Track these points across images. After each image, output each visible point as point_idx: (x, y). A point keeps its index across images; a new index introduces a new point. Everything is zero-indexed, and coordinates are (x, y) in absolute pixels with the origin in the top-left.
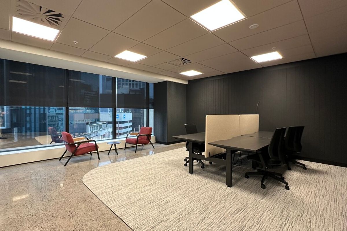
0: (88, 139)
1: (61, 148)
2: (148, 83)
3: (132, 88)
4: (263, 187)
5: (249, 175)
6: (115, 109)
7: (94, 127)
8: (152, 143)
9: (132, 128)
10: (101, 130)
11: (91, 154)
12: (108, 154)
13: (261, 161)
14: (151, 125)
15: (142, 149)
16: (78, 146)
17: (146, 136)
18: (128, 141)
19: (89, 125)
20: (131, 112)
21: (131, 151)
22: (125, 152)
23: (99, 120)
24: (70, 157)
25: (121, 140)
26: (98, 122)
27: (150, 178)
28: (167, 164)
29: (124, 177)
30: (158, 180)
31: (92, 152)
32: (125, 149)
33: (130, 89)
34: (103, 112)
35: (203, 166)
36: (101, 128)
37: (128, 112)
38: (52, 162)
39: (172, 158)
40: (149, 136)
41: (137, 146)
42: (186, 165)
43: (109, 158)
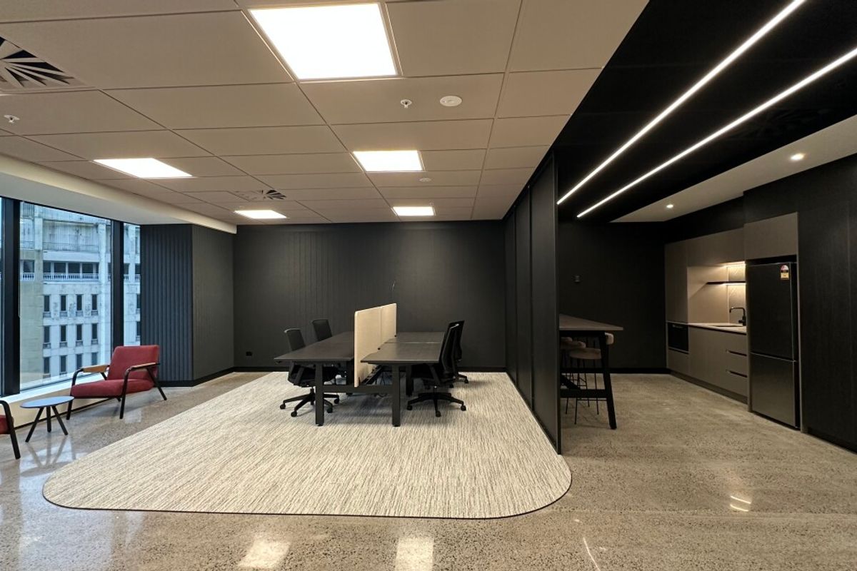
5: (412, 405)
12: (27, 440)
13: (433, 378)
17: (145, 370)
35: (331, 409)
40: (152, 370)
42: (295, 415)
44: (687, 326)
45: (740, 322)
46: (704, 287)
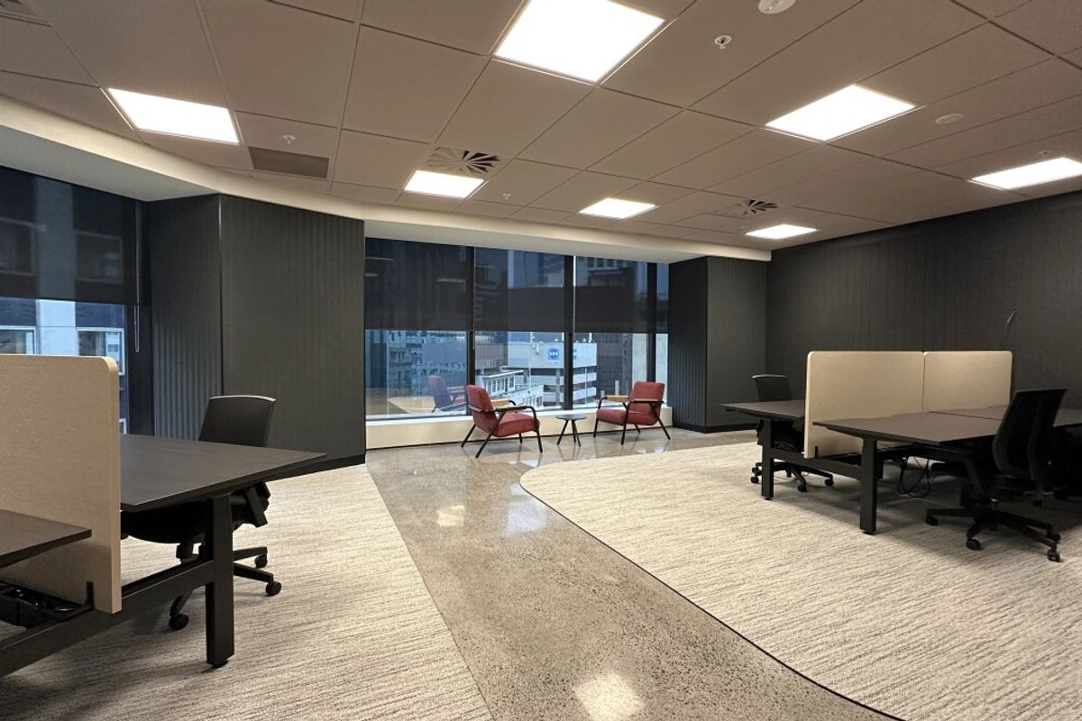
0: (514, 404)
1: (460, 422)
2: (655, 265)
3: (595, 268)
4: (975, 546)
5: (937, 517)
6: (571, 335)
7: (494, 383)
8: (665, 425)
9: (595, 389)
10: (513, 392)
11: (521, 438)
12: (558, 443)
14: (662, 375)
15: (636, 439)
16: (501, 417)
17: (647, 405)
18: (602, 417)
19: (481, 377)
20: (592, 342)
21: (610, 441)
22: (595, 442)
23: (507, 364)
24: (485, 442)
25: (586, 412)
26: (503, 369)
27: (663, 496)
28: (703, 474)
29: (604, 488)
30: (682, 502)
31: (523, 435)
32: (594, 436)
33: (590, 272)
34: (516, 340)
35: (804, 487)
36: (512, 385)
37: (585, 340)
38: (448, 449)
39: (720, 463)
40: (655, 407)
41: (624, 431)
42: (755, 480)
43: (560, 451)
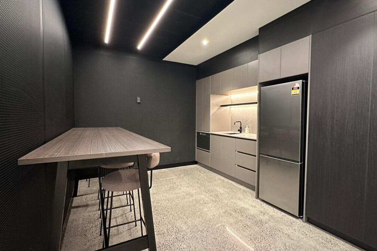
44: (209, 134)
45: (239, 130)
46: (219, 108)
